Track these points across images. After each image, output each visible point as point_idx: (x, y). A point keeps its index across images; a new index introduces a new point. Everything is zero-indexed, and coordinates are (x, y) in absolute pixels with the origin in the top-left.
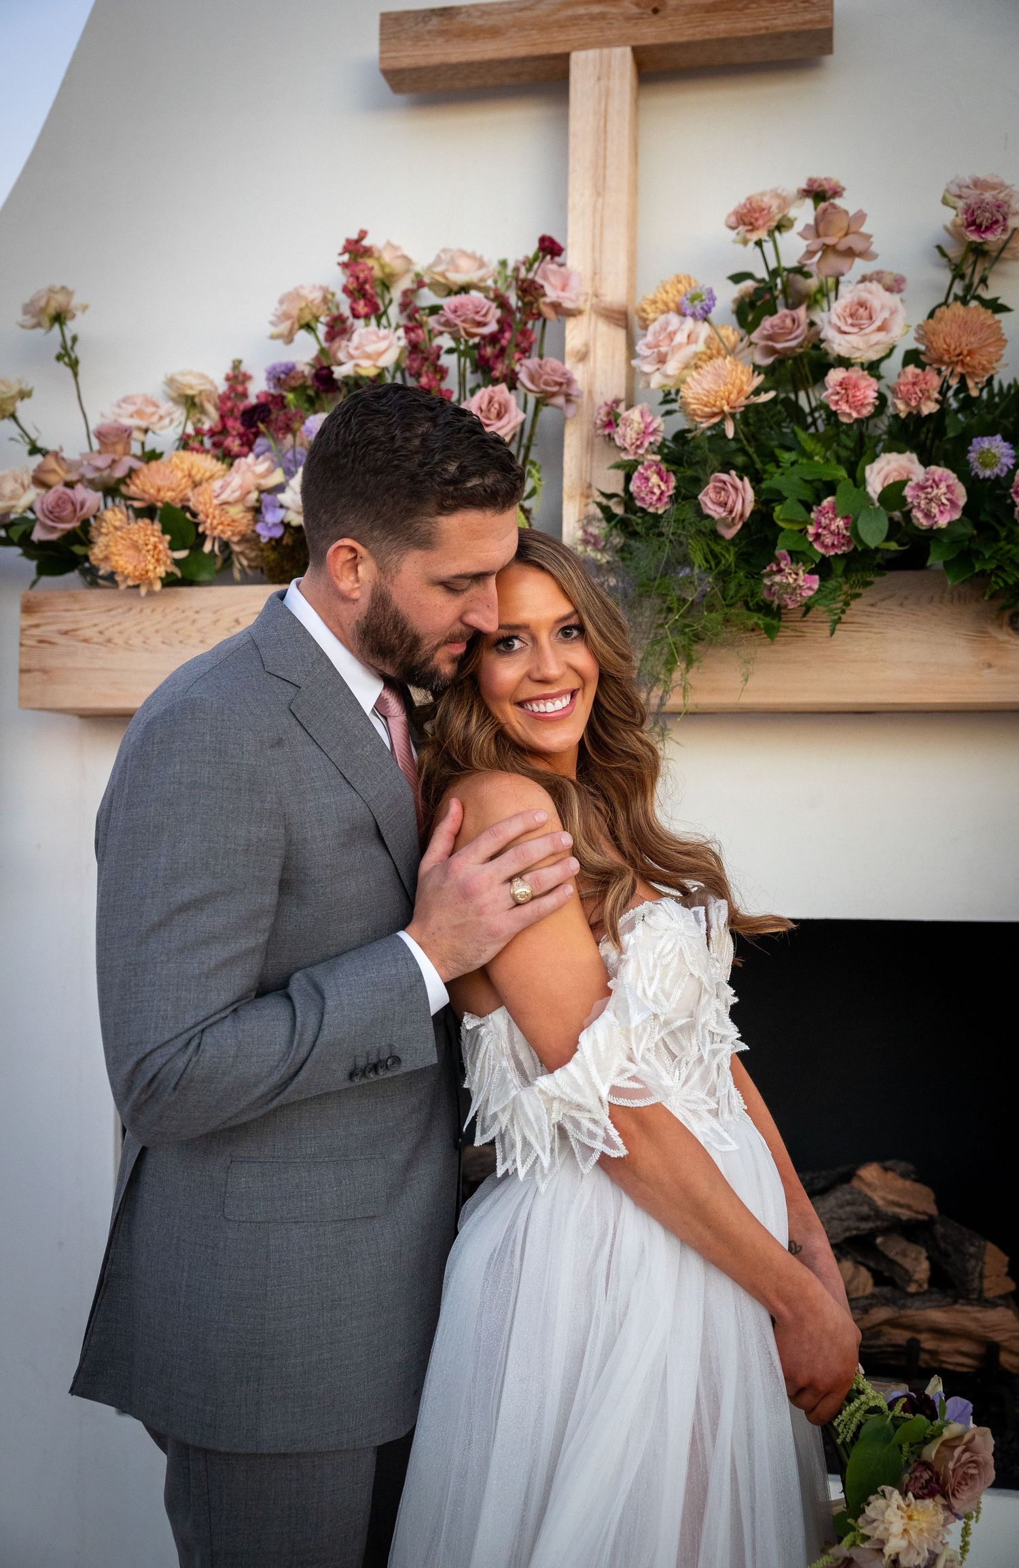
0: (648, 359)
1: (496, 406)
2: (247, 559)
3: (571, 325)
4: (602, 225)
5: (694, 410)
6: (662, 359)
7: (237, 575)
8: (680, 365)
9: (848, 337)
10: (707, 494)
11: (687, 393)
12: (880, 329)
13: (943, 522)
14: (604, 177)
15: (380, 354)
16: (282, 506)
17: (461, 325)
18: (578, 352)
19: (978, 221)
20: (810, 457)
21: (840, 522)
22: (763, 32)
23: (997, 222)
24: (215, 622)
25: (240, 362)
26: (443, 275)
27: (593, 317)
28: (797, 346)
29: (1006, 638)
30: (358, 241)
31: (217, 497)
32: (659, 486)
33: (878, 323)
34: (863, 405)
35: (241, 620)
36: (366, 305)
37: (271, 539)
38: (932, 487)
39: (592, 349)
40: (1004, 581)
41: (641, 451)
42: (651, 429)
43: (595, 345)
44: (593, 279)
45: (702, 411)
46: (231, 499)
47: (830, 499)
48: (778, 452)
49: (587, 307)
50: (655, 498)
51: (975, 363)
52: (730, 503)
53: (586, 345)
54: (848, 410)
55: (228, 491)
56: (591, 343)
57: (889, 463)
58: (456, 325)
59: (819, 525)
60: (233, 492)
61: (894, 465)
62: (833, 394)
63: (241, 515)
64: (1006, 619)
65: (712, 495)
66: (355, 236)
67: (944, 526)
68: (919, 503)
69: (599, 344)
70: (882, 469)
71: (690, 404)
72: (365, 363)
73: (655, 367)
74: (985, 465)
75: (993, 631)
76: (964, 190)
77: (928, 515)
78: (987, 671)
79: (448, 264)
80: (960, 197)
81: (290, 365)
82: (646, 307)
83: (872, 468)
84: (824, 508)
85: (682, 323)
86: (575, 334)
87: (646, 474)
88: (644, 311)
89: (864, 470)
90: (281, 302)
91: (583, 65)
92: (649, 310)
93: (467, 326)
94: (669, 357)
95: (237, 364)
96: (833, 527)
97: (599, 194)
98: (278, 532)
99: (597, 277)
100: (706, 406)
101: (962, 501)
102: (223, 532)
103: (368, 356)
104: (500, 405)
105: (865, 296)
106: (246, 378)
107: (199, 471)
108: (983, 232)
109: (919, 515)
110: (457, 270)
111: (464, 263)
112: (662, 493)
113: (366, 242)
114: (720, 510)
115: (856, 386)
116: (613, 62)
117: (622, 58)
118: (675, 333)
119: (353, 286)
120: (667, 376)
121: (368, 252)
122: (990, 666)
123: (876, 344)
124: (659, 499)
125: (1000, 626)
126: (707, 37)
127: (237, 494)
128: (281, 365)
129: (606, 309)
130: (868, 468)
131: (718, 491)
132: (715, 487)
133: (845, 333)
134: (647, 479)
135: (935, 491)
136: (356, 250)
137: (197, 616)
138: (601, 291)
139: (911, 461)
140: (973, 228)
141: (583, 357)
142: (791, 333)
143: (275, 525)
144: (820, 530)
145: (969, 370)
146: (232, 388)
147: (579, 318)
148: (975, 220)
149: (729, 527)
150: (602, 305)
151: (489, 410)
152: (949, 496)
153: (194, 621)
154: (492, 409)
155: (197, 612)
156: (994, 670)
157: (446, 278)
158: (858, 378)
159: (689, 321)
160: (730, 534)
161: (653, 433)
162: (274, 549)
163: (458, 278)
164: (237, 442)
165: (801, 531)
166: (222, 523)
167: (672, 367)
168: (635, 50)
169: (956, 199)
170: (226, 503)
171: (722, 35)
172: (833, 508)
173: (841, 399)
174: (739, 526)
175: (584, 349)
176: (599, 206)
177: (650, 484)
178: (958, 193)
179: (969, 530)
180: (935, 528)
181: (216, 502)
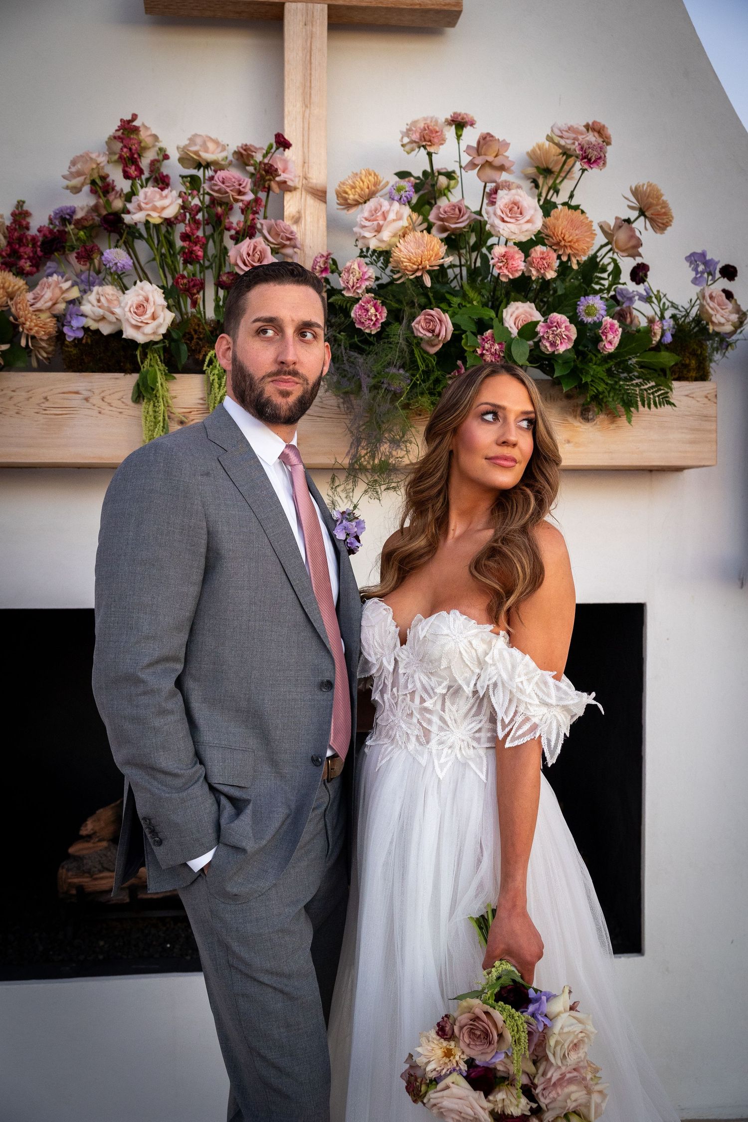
0: (367, 228)
1: (259, 253)
2: (46, 352)
3: (288, 196)
4: (309, 128)
5: (406, 266)
6: (379, 230)
7: (35, 364)
8: (391, 234)
9: (508, 225)
10: (419, 323)
11: (396, 254)
12: (528, 222)
13: (562, 349)
14: (310, 94)
15: (164, 208)
16: (82, 315)
17: (231, 193)
18: (293, 217)
19: (589, 157)
20: (471, 302)
21: (497, 347)
22: (417, 7)
23: (600, 158)
24: (28, 399)
25: (24, 202)
26: (196, 153)
27: (304, 193)
28: (464, 228)
29: (579, 424)
30: (129, 122)
31: (31, 305)
32: (376, 315)
33: (528, 218)
34: (516, 271)
35: (48, 398)
36: (136, 170)
37: (75, 339)
38: (556, 327)
39: (303, 215)
40: (597, 390)
41: (360, 291)
42: (366, 277)
43: (305, 213)
44: (303, 166)
45: (411, 267)
46: (43, 308)
47: (489, 331)
48: (448, 296)
49: (299, 185)
50: (372, 323)
51: (579, 248)
52: (437, 331)
53: (299, 212)
54: (507, 273)
55: (42, 301)
56: (302, 212)
57: (517, 308)
58: (227, 193)
59: (484, 348)
60: (46, 302)
61: (520, 310)
62: (498, 262)
63: (48, 320)
64: (579, 412)
65: (423, 324)
66: (129, 117)
67: (561, 352)
68: (548, 337)
69: (308, 212)
70: (514, 312)
71: (402, 262)
72: (155, 214)
73: (374, 234)
74: (589, 314)
75: (570, 419)
76: (564, 133)
77: (553, 344)
78: (567, 445)
79: (201, 146)
80: (561, 137)
81: (73, 209)
82: (347, 190)
83: (507, 312)
84: (487, 338)
85: (391, 205)
86: (292, 204)
87: (366, 307)
88: (346, 193)
89: (502, 312)
90: (73, 163)
91: (294, 15)
92: (350, 192)
93: (234, 194)
94: (383, 228)
95: (21, 204)
96: (493, 350)
97: (306, 106)
98: (80, 334)
99: (306, 165)
100: (414, 264)
101: (574, 336)
102: (37, 332)
103: (154, 209)
104: (260, 252)
105: (517, 198)
106: (27, 214)
107: (10, 285)
108: (592, 164)
109: (548, 344)
110: (206, 151)
111: (211, 146)
112: (377, 320)
113: (136, 123)
114: (430, 335)
115: (513, 258)
116: (315, 14)
117: (321, 12)
118: (388, 212)
119: (126, 153)
120: (382, 241)
121: (136, 130)
122: (569, 442)
123: (526, 231)
124: (374, 324)
125: (575, 417)
126: (380, 5)
127: (50, 304)
128: (67, 208)
129: (311, 188)
130: (504, 311)
131: (428, 321)
132: (425, 319)
133: (507, 222)
134: (367, 311)
135: (559, 330)
136: (128, 129)
137: (13, 394)
138: (309, 175)
139: (530, 307)
140: (586, 160)
141: (297, 220)
142: (458, 218)
143: (78, 328)
144: (484, 352)
145: (576, 252)
146: (15, 221)
147: (294, 193)
148: (588, 155)
149: (433, 346)
150: (310, 185)
151: (254, 255)
152: (567, 333)
153: (11, 398)
154: (256, 255)
155: (13, 391)
156: (571, 445)
157: (199, 156)
158: (514, 252)
159: (396, 205)
160: (433, 350)
161: (366, 280)
162: (75, 346)
163: (208, 156)
164: (29, 263)
165: (473, 352)
166: (36, 325)
167: (386, 235)
168: (330, 7)
169: (559, 139)
170: (40, 310)
171: (389, 6)
172: (493, 337)
173: (504, 265)
174: (441, 346)
175: (297, 216)
176: (307, 115)
177: (369, 314)
178: (560, 134)
179: (573, 355)
180: (556, 353)
181: (31, 309)
